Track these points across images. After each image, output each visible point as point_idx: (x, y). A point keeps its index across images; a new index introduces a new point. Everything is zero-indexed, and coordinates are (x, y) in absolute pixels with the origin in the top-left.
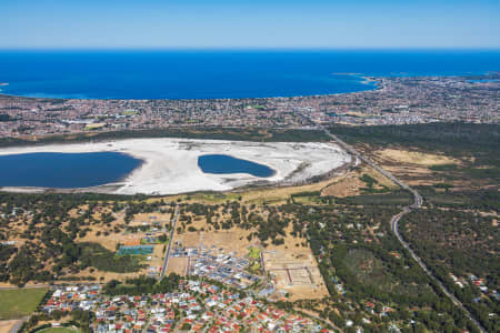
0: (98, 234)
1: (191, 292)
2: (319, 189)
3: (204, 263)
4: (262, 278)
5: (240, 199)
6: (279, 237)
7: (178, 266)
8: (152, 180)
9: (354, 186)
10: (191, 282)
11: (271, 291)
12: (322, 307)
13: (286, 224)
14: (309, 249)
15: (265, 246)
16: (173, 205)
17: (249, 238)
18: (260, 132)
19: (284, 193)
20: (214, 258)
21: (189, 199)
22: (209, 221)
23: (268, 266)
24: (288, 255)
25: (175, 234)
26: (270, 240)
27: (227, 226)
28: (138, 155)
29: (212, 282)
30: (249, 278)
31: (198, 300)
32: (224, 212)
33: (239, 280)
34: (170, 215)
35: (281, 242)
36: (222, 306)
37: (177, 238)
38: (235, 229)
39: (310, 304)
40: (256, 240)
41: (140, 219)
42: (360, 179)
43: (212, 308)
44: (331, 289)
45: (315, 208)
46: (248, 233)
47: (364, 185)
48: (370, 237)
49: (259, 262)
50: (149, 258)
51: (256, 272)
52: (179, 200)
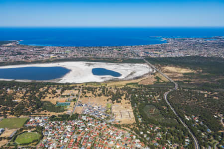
0: (50, 98)
1: (82, 120)
2: (137, 82)
3: (89, 109)
4: (111, 115)
5: (106, 85)
6: (119, 100)
7: (79, 110)
8: (73, 78)
9: (152, 81)
10: (83, 117)
11: (113, 120)
12: (132, 127)
13: (122, 95)
14: (130, 105)
15: (114, 103)
16: (80, 87)
17: (108, 100)
18: (118, 59)
19: (124, 83)
20: (93, 107)
21: (86, 85)
22: (93, 94)
23: (114, 111)
24: (122, 107)
25: (79, 98)
26: (115, 101)
27: (99, 95)
28: (69, 68)
29: (91, 117)
30: (106, 115)
31: (85, 123)
32: (99, 90)
33: (101, 116)
34: (78, 91)
35: (120, 102)
36: (93, 125)
37: (80, 100)
38: (103, 96)
39: (128, 126)
40: (110, 101)
41: (67, 92)
42: (155, 78)
43: (90, 126)
44: (137, 120)
45: (135, 89)
46: (107, 98)
47: (156, 80)
48: (155, 100)
49: (110, 109)
50: (68, 107)
51: (109, 113)
52: (82, 85)
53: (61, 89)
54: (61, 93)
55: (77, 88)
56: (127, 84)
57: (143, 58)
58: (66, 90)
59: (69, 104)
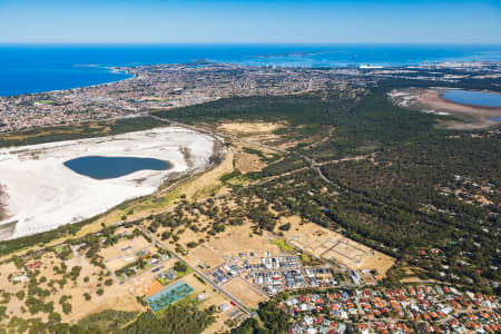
0: (88, 297)
1: (307, 313)
3: (262, 275)
4: (328, 266)
7: (244, 291)
9: (253, 160)
10: (288, 303)
13: (263, 208)
14: (312, 223)
15: (281, 235)
17: (257, 233)
18: (92, 126)
21: (131, 213)
22: (194, 230)
25: (181, 257)
27: (217, 229)
32: (194, 215)
39: (398, 272)
40: (265, 232)
41: (114, 258)
46: (247, 228)
49: (301, 252)
50: (201, 297)
51: (314, 262)
52: (124, 218)
53: (75, 253)
54: (96, 264)
55: (130, 231)
56: (224, 179)
57: (146, 114)
58: (97, 249)
59: (187, 289)
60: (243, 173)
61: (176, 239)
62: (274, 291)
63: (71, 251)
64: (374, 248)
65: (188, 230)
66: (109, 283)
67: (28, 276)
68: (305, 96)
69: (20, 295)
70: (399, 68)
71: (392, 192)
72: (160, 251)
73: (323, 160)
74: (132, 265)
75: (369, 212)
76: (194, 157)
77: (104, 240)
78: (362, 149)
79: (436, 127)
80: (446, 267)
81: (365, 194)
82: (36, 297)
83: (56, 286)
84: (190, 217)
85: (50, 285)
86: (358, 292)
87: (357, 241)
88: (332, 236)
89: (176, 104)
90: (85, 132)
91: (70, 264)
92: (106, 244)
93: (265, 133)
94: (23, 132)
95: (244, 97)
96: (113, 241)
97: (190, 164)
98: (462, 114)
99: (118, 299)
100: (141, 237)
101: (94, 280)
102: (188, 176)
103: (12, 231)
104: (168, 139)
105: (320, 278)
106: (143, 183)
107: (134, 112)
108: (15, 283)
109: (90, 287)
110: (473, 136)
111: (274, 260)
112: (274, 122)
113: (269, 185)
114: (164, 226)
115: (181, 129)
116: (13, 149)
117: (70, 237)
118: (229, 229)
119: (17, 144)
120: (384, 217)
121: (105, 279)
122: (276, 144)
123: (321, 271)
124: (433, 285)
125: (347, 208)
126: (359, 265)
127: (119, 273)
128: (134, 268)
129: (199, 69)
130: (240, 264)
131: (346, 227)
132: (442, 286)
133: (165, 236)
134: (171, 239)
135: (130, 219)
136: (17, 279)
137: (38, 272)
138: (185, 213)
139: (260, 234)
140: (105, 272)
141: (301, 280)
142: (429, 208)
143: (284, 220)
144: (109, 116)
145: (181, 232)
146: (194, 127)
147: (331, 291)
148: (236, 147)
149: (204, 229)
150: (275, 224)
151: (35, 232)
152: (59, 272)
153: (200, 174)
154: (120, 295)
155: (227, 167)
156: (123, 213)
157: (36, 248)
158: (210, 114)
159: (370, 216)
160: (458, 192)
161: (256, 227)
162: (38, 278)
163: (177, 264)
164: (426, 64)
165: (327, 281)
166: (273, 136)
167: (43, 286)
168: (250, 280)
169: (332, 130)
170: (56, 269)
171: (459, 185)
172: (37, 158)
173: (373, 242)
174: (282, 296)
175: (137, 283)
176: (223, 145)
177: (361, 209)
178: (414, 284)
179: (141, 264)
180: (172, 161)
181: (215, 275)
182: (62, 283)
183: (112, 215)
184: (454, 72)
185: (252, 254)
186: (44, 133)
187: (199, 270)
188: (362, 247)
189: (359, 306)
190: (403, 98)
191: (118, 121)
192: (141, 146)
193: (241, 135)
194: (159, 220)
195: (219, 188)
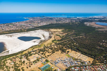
14: (74, 51)
20: (65, 60)
41: (32, 58)
49: (73, 57)
50: (53, 67)
51: (76, 60)
52: (32, 50)
53: (23, 58)
54: (28, 60)
55: (34, 53)
56: (53, 41)
57: (33, 27)
58: (28, 57)
59: (49, 66)
60: (57, 40)
61: (45, 54)
62: (69, 66)
63: (22, 57)
64: (88, 56)
65: (47, 52)
66: (32, 64)
67: (14, 63)
68: (67, 24)
69: (12, 67)
70: (85, 18)
71: (90, 44)
72: (42, 57)
73: (73, 37)
74: (36, 60)
75: (86, 48)
76: (45, 36)
77: (29, 55)
78: (81, 35)
79: (96, 30)
80: (105, 61)
81: (84, 44)
82: (16, 67)
83: (20, 65)
84: (47, 50)
85: (19, 65)
86: (87, 66)
87: (85, 55)
88: (79, 54)
89: (40, 25)
90: (21, 31)
91: (23, 60)
92: (30, 56)
93: (60, 31)
94: (8, 31)
95: (54, 24)
96: (31, 55)
97: (45, 38)
98: (101, 27)
99: (34, 68)
100: (37, 54)
101: (28, 64)
102: (45, 40)
103: (8, 53)
104: (39, 33)
105: (78, 63)
106: (36, 42)
107: (31, 27)
108: (11, 64)
109: (27, 65)
110: (104, 32)
111: (67, 59)
112: (61, 29)
113: (63, 42)
114: (42, 51)
115: (41, 31)
116: (6, 35)
117: (21, 54)
118: (56, 52)
119: (7, 34)
120: (89, 49)
121: (31, 63)
122: (62, 34)
123: (78, 62)
124: (103, 65)
125: (81, 47)
126: (86, 60)
127: (33, 62)
128: (37, 61)
129: (43, 18)
130: (60, 60)
131: (81, 52)
132: (105, 65)
133: (42, 54)
134: (44, 54)
135: (34, 50)
136: (11, 63)
137: (16, 62)
138: (46, 49)
139: (63, 53)
140: (30, 62)
141: (74, 64)
142: (98, 47)
143: (68, 50)
144: (26, 28)
145: (45, 53)
146: (44, 30)
147: (81, 66)
148: (54, 34)
149: (50, 52)
150: (66, 51)
151: (13, 53)
152: (20, 62)
153: (47, 40)
154: (34, 67)
155: (53, 39)
156: (32, 49)
157: (14, 57)
158: (47, 27)
159: (86, 49)
160: (104, 44)
161: (62, 52)
162: (16, 63)
163: (46, 60)
164: (91, 17)
165: (80, 64)
166: (61, 32)
167: (17, 65)
168: (63, 64)
169: (74, 31)
170: (19, 61)
171: (104, 42)
172: (11, 37)
173: (88, 55)
174: (70, 67)
175: (38, 64)
176: (51, 34)
177: (84, 48)
178: (99, 64)
179: (38, 60)
180: (41, 37)
181: (55, 62)
182: (21, 64)
183: (30, 49)
184: (97, 19)
185: (62, 58)
186: (12, 31)
187: (51, 61)
188: (86, 56)
189: (88, 69)
190: (88, 24)
191: (28, 29)
192: (34, 34)
193: (55, 32)
194: (41, 50)
195: (52, 43)
